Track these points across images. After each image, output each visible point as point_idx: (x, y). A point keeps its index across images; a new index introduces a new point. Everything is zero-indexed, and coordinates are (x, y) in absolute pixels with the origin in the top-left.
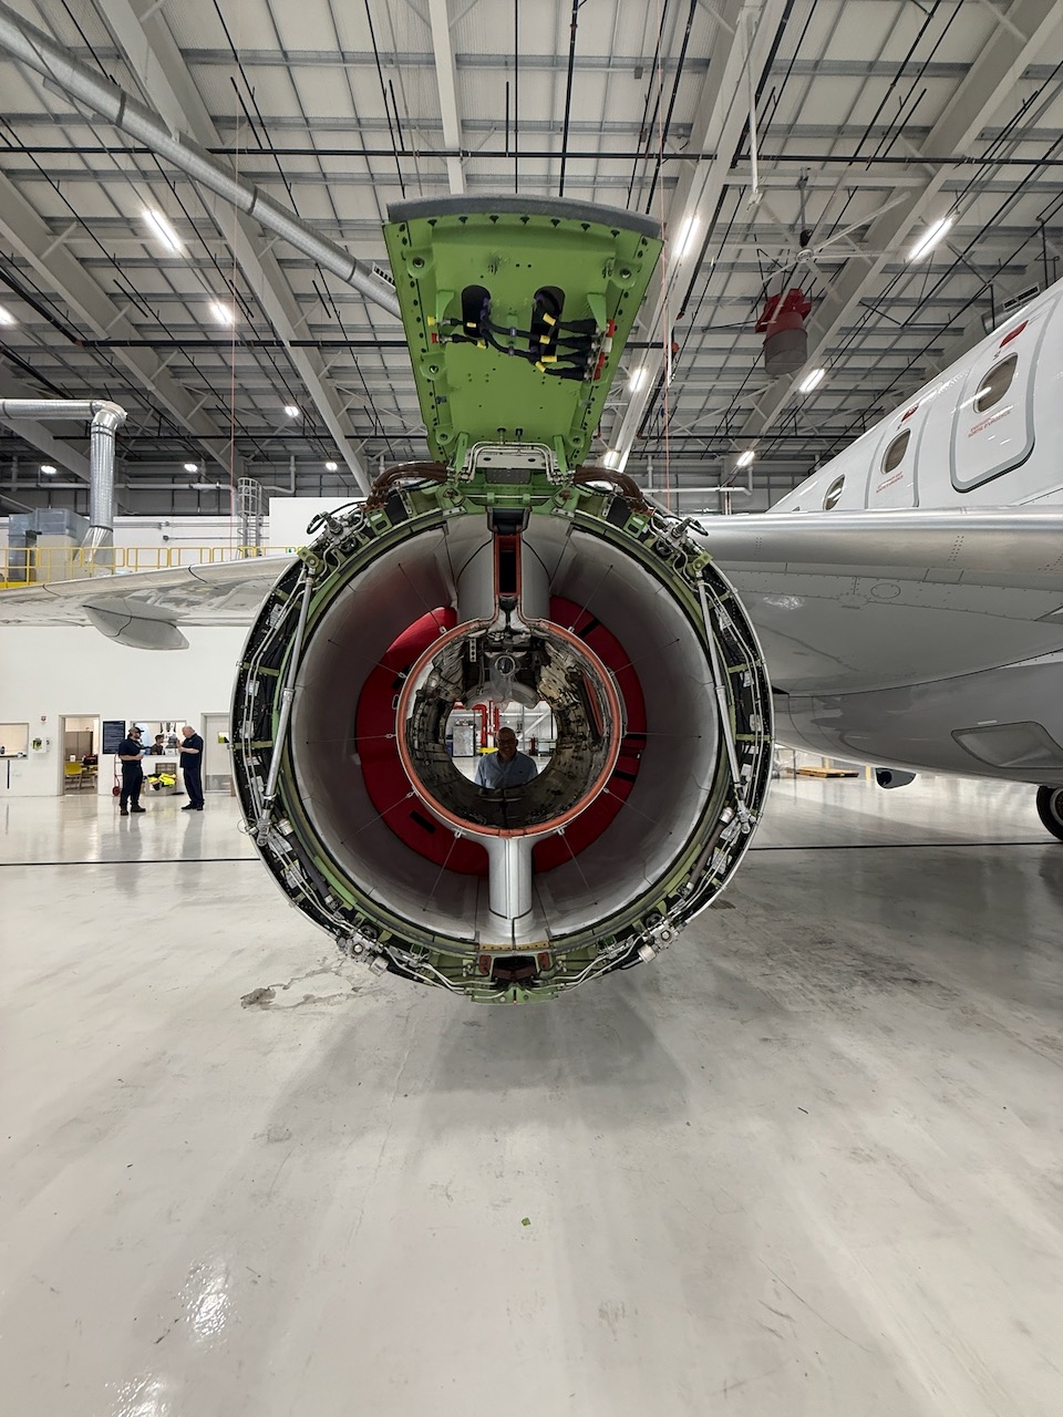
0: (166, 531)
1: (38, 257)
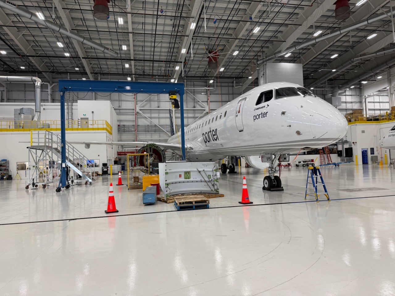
0: (44, 107)
1: (16, 39)
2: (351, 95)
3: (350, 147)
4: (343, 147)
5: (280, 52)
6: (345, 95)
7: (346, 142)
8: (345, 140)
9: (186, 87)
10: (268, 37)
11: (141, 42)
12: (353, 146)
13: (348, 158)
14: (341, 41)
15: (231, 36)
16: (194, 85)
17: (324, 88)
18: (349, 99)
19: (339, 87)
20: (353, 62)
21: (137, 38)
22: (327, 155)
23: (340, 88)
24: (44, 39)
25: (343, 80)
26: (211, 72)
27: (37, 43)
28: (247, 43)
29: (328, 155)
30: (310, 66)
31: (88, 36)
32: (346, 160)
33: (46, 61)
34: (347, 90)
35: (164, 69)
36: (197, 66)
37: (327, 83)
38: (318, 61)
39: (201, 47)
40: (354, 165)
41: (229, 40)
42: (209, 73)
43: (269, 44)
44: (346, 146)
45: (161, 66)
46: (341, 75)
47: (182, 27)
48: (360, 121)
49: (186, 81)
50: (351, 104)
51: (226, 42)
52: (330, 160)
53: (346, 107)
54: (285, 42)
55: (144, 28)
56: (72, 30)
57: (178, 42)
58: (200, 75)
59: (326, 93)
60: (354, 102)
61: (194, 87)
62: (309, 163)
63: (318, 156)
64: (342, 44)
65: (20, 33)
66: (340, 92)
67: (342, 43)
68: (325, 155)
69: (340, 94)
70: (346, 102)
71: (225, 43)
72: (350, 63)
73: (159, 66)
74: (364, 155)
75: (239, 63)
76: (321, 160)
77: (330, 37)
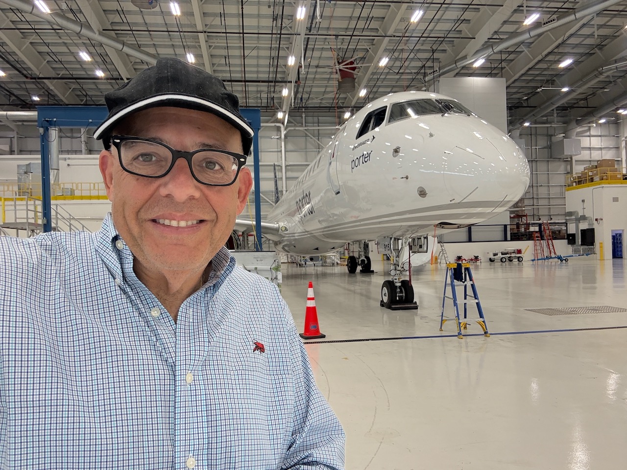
1: (20, 50)
2: (600, 136)
3: (591, 228)
4: (577, 227)
5: (465, 58)
6: (589, 136)
7: (584, 218)
8: (582, 214)
9: (306, 126)
10: (443, 32)
11: (222, 48)
12: (596, 226)
13: (586, 247)
14: (578, 36)
15: (377, 32)
16: (318, 123)
17: (550, 123)
18: (595, 142)
19: (577, 120)
20: (601, 73)
21: (214, 43)
22: (548, 242)
23: (578, 123)
24: (65, 49)
25: (585, 109)
26: (347, 99)
27: (54, 57)
28: (407, 45)
29: (550, 242)
30: (524, 84)
31: (133, 41)
32: (582, 251)
33: (73, 86)
34: (593, 126)
35: (266, 96)
36: (323, 90)
37: (555, 115)
38: (537, 75)
39: (326, 54)
40: (597, 259)
41: (374, 39)
42: (343, 101)
43: (445, 45)
44: (584, 226)
45: (261, 92)
46: (582, 99)
47: (289, 20)
48: (609, 181)
49: (305, 117)
50: (600, 152)
51: (368, 44)
52: (553, 250)
53: (591, 158)
54: (474, 39)
55: (223, 23)
56: (104, 32)
57: (285, 46)
58: (328, 105)
59: (553, 133)
60: (606, 148)
61: (319, 126)
62: (513, 255)
63: (530, 243)
64: (583, 41)
65: (26, 40)
66: (579, 129)
67: (583, 39)
68: (544, 243)
69: (579, 134)
70: (590, 149)
71: (368, 46)
72: (596, 76)
73: (257, 91)
74: (617, 243)
75: (394, 82)
76: (536, 250)
77: (557, 27)
